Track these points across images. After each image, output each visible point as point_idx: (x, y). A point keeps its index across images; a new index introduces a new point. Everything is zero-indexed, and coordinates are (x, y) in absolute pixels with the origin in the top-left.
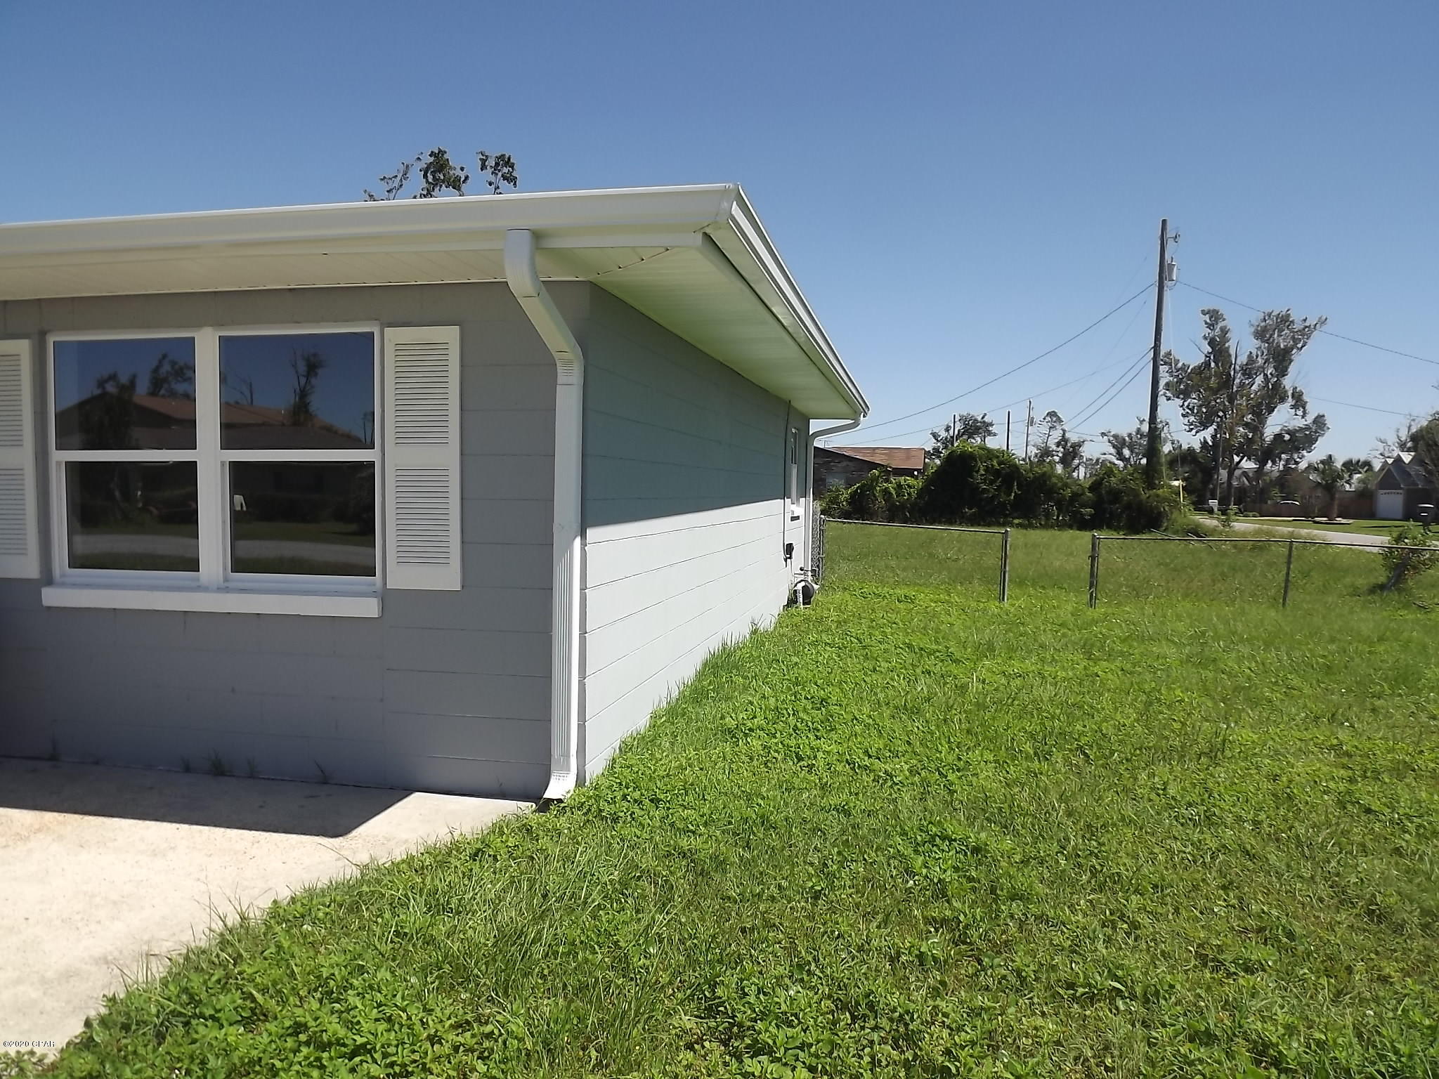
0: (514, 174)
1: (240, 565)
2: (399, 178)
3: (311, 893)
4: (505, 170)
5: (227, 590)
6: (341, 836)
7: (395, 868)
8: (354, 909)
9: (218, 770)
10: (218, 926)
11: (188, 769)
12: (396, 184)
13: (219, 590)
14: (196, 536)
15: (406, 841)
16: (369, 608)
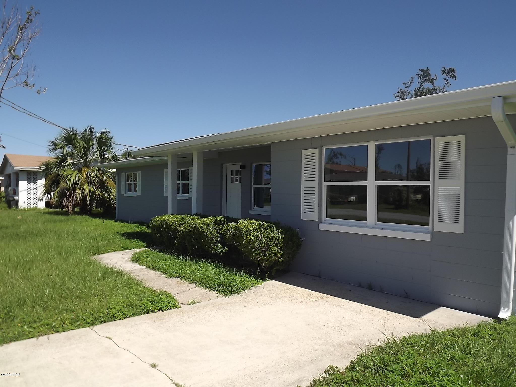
0: (455, 75)
1: (380, 220)
2: (410, 83)
3: (416, 336)
4: (451, 74)
5: (376, 228)
6: (418, 318)
7: (444, 333)
8: (432, 345)
9: (370, 288)
10: (386, 341)
11: (360, 286)
12: (409, 85)
13: (373, 228)
14: (366, 210)
15: (443, 324)
16: (427, 237)
